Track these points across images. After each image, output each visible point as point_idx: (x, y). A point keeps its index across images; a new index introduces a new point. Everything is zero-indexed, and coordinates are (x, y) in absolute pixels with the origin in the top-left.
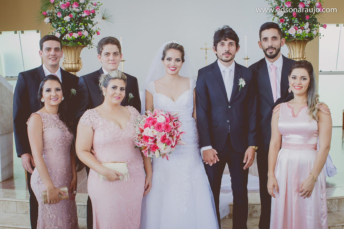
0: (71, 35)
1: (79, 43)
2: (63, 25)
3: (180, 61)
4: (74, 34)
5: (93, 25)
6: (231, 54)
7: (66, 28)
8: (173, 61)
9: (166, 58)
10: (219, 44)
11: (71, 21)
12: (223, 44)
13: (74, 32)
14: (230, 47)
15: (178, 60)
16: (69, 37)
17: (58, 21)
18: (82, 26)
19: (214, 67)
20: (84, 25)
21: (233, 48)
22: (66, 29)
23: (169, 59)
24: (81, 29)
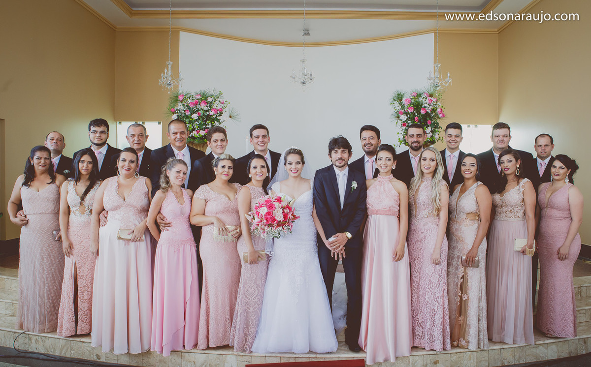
0: (198, 132)
1: (205, 140)
2: (190, 122)
3: (300, 163)
4: (201, 131)
5: (220, 123)
6: (344, 160)
7: (194, 125)
8: (294, 164)
9: (287, 163)
10: (333, 152)
11: (199, 119)
12: (336, 152)
13: (201, 130)
14: (343, 154)
15: (298, 163)
16: (196, 134)
17: (186, 119)
18: (209, 124)
19: (330, 169)
20: (211, 123)
21: (346, 155)
22: (194, 127)
23: (290, 163)
24: (208, 126)
